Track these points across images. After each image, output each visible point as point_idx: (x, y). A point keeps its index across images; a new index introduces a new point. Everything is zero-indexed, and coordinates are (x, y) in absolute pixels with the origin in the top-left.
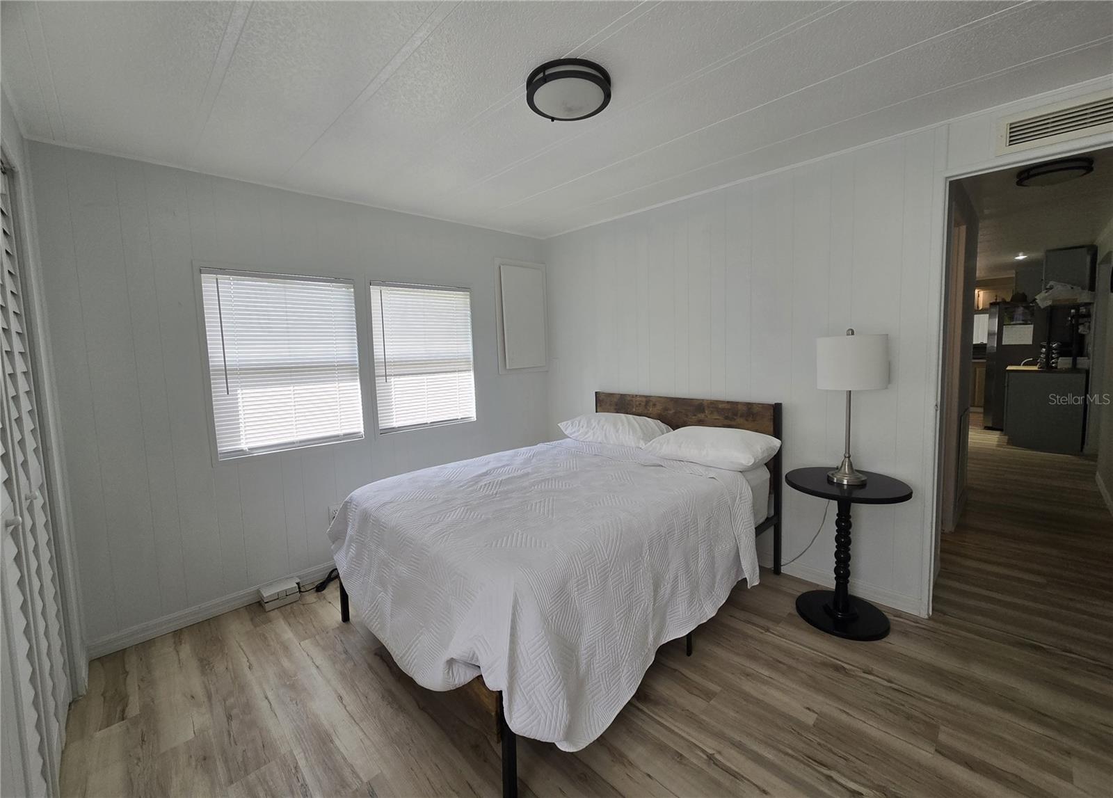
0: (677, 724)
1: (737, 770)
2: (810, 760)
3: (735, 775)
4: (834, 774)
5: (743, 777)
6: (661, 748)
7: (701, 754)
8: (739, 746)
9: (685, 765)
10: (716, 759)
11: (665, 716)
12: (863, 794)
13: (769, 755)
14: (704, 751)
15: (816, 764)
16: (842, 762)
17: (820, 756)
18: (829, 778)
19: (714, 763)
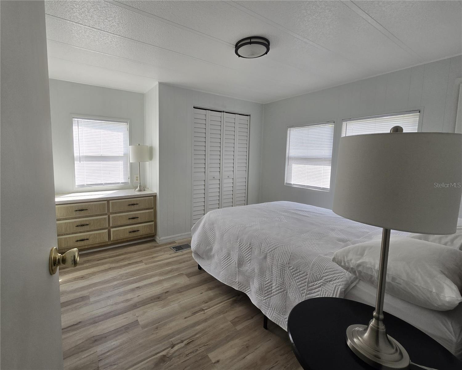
0: (221, 306)
1: (196, 315)
2: (191, 340)
3: (194, 313)
4: (182, 345)
5: (193, 315)
6: (211, 299)
7: (205, 308)
8: (205, 320)
9: (202, 303)
10: (202, 311)
11: (225, 304)
12: (172, 348)
13: (198, 328)
14: (206, 309)
15: (189, 341)
16: (187, 352)
17: (191, 346)
18: (182, 342)
19: (200, 310)
